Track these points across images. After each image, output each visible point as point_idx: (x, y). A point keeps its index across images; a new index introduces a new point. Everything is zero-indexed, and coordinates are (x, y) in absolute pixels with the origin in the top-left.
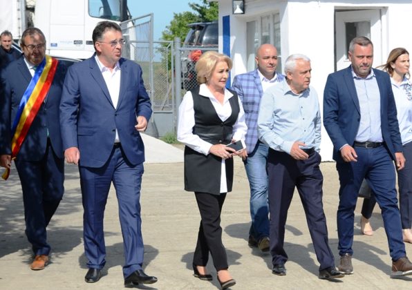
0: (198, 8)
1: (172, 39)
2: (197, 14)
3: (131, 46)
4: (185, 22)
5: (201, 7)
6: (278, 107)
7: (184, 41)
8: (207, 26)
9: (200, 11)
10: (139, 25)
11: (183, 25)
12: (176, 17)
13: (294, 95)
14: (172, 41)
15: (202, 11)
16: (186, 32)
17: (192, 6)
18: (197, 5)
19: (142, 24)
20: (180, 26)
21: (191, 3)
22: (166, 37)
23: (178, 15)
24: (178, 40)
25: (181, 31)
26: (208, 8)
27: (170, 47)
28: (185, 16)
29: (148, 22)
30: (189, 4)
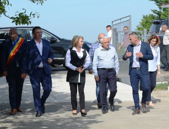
0: (157, 12)
1: (142, 30)
2: (156, 15)
3: (118, 34)
4: (150, 20)
5: (158, 12)
6: (98, 55)
7: (148, 30)
8: (162, 22)
9: (158, 14)
10: (123, 22)
11: (148, 22)
12: (144, 17)
13: (104, 50)
14: (142, 31)
15: (159, 14)
16: (150, 26)
17: (153, 11)
18: (156, 10)
19: (125, 21)
20: (147, 22)
21: (153, 10)
22: (139, 29)
23: (145, 16)
24: (145, 30)
25: (147, 26)
26: (162, 12)
27: (141, 34)
28: (150, 17)
29: (128, 20)
30: (151, 10)
